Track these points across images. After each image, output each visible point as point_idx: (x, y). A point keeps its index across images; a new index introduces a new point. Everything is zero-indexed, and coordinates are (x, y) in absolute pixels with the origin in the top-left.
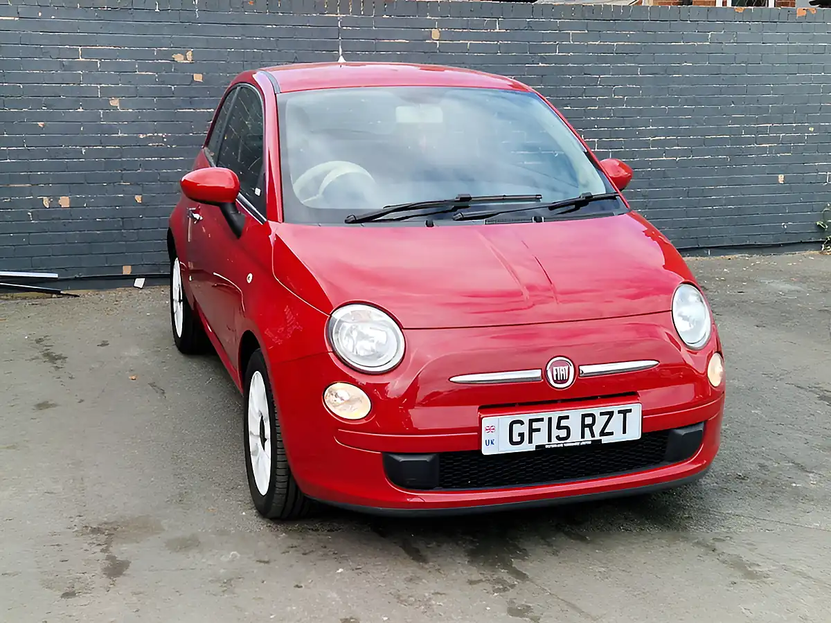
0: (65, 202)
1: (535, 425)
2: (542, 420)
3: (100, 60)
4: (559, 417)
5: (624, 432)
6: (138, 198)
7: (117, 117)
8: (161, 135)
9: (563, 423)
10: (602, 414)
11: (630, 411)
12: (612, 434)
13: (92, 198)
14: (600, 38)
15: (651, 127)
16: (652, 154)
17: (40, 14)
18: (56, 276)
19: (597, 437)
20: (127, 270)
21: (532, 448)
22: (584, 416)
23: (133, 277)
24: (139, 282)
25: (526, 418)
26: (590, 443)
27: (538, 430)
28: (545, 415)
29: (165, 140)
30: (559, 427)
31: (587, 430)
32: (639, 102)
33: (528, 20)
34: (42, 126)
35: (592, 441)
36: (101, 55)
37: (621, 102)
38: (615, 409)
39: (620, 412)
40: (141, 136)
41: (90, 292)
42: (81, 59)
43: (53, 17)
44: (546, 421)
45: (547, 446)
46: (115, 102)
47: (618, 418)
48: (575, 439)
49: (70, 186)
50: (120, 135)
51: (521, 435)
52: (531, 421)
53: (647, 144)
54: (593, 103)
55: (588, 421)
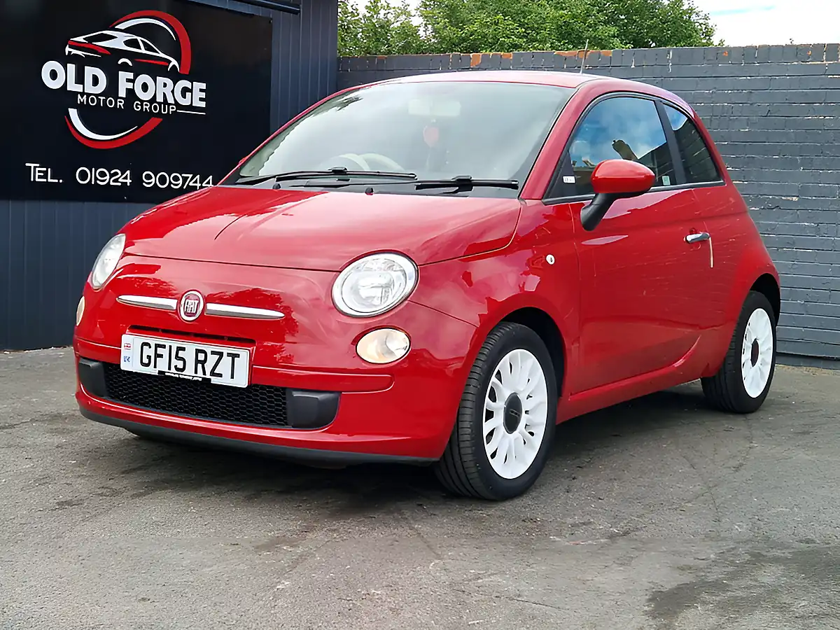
1: (160, 351)
2: (164, 347)
4: (178, 347)
5: (232, 377)
9: (181, 354)
10: (213, 353)
11: (238, 356)
12: (220, 375)
19: (208, 376)
21: (155, 372)
22: (198, 351)
25: (153, 341)
26: (200, 379)
27: (161, 356)
28: (167, 343)
30: (177, 357)
31: (200, 366)
35: (203, 378)
38: (225, 350)
39: (229, 355)
44: (168, 348)
45: (166, 374)
47: (226, 360)
48: (189, 373)
51: (149, 357)
52: (157, 346)
55: (201, 357)
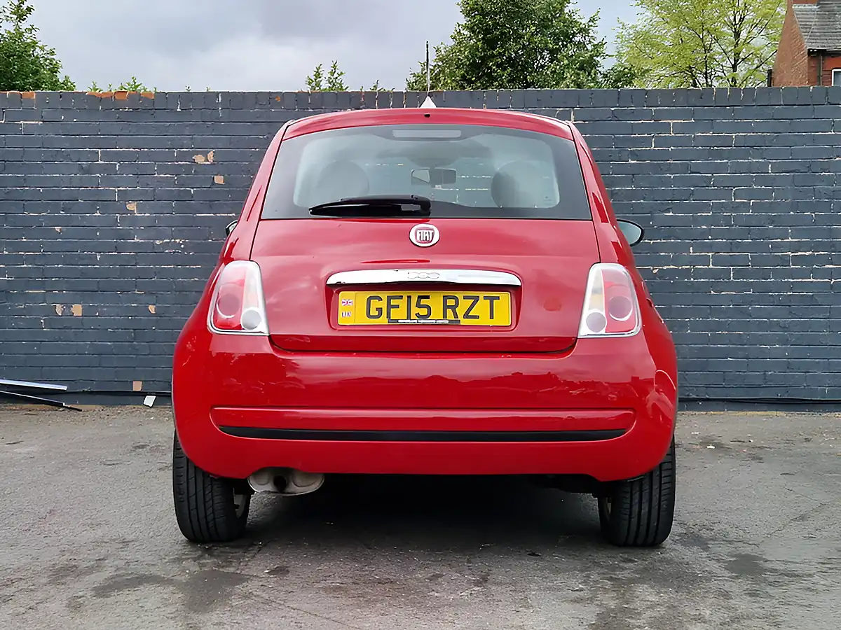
0: (77, 310)
3: (119, 163)
6: (152, 309)
7: (134, 221)
8: (178, 241)
13: (104, 307)
14: (712, 128)
15: (790, 239)
16: (792, 274)
17: (63, 118)
18: (65, 388)
20: (137, 386)
23: (143, 394)
24: (149, 400)
29: (182, 246)
32: (771, 207)
33: (613, 109)
34: (59, 231)
36: (119, 157)
37: (746, 206)
40: (158, 242)
41: (98, 407)
42: (100, 162)
43: (75, 120)
46: (132, 206)
49: (82, 293)
50: (136, 240)
53: (785, 261)
54: (705, 208)
